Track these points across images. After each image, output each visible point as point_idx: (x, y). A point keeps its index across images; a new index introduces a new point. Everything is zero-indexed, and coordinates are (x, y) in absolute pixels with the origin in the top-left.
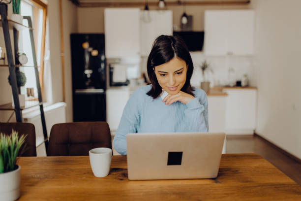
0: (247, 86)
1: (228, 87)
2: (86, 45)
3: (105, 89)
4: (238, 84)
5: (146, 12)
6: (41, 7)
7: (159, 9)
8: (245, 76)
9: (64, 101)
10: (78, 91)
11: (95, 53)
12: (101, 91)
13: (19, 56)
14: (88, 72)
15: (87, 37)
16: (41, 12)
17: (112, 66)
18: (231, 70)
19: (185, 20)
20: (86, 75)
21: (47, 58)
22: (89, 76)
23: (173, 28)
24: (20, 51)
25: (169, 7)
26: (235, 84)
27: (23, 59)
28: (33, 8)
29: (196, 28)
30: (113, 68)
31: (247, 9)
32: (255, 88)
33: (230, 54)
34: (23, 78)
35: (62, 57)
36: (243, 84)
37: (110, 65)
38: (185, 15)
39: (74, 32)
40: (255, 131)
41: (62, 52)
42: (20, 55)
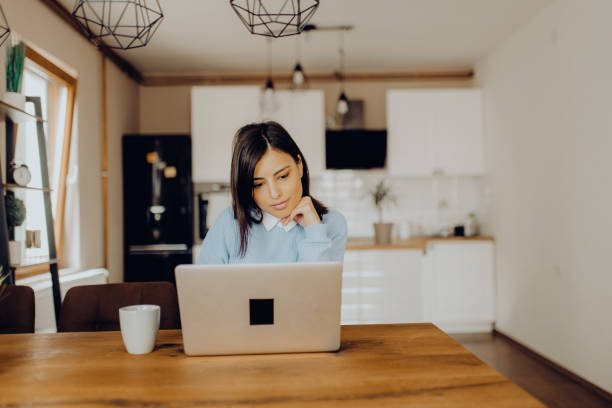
0: (477, 236)
1: (437, 237)
2: (153, 158)
3: (190, 244)
4: (459, 232)
5: (269, 92)
6: (65, 83)
7: (292, 87)
8: (472, 215)
9: (105, 266)
10: (134, 249)
11: (171, 172)
12: (182, 247)
13: (13, 170)
14: (157, 210)
15: (157, 143)
16: (64, 93)
17: (205, 198)
18: (443, 205)
19: (343, 107)
20: (153, 215)
21: (73, 179)
22: (158, 218)
23: (327, 124)
24: (18, 161)
25: (313, 84)
26: (452, 231)
27: (21, 176)
28: (49, 85)
29: (372, 123)
30: (206, 202)
31: (468, 86)
32: (491, 239)
33: (438, 173)
34: (18, 210)
35: (104, 180)
36: (468, 232)
37: (200, 196)
38: (343, 97)
39: (130, 132)
40: (494, 324)
41: (104, 169)
42: (16, 167)
